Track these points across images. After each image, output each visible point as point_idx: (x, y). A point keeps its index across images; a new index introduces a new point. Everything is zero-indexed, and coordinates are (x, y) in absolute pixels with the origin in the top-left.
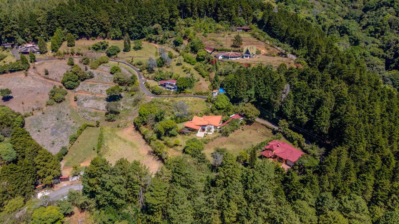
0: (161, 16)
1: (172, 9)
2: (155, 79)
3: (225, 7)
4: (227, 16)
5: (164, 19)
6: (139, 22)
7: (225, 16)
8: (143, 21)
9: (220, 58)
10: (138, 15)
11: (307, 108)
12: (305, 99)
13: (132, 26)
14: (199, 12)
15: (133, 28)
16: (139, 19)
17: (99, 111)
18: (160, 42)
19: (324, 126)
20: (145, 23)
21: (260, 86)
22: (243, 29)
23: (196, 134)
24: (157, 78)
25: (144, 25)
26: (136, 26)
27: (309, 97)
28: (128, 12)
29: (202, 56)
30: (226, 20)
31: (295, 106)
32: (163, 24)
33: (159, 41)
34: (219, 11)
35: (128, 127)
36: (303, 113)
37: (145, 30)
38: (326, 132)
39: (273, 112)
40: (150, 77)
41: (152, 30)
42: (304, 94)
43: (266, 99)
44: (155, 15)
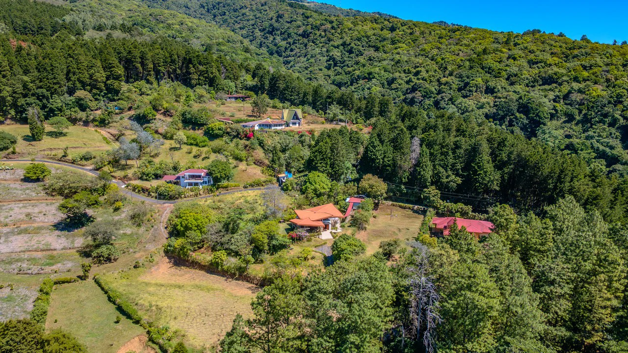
0: (88, 76)
1: (110, 64)
2: (145, 177)
3: (200, 63)
4: (206, 78)
5: (96, 80)
6: (41, 87)
7: (201, 78)
8: (51, 86)
9: (256, 128)
10: (36, 73)
11: (453, 165)
12: (447, 152)
13: (25, 96)
14: (157, 72)
15: (27, 99)
16: (41, 82)
17: (55, 252)
18: (97, 123)
19: (492, 181)
20: (56, 89)
21: (374, 147)
22: (236, 98)
23: (320, 236)
24: (148, 175)
25: (52, 94)
26: (33, 95)
27: (452, 149)
28: (11, 68)
29: (219, 129)
30: (205, 84)
31: (434, 166)
32: (94, 91)
33: (94, 120)
34: (192, 70)
35: (157, 263)
36: (450, 173)
37: (57, 102)
38: (498, 189)
39: (401, 182)
40: (130, 175)
41: (70, 103)
42: (443, 147)
43: (389, 166)
44: (74, 74)
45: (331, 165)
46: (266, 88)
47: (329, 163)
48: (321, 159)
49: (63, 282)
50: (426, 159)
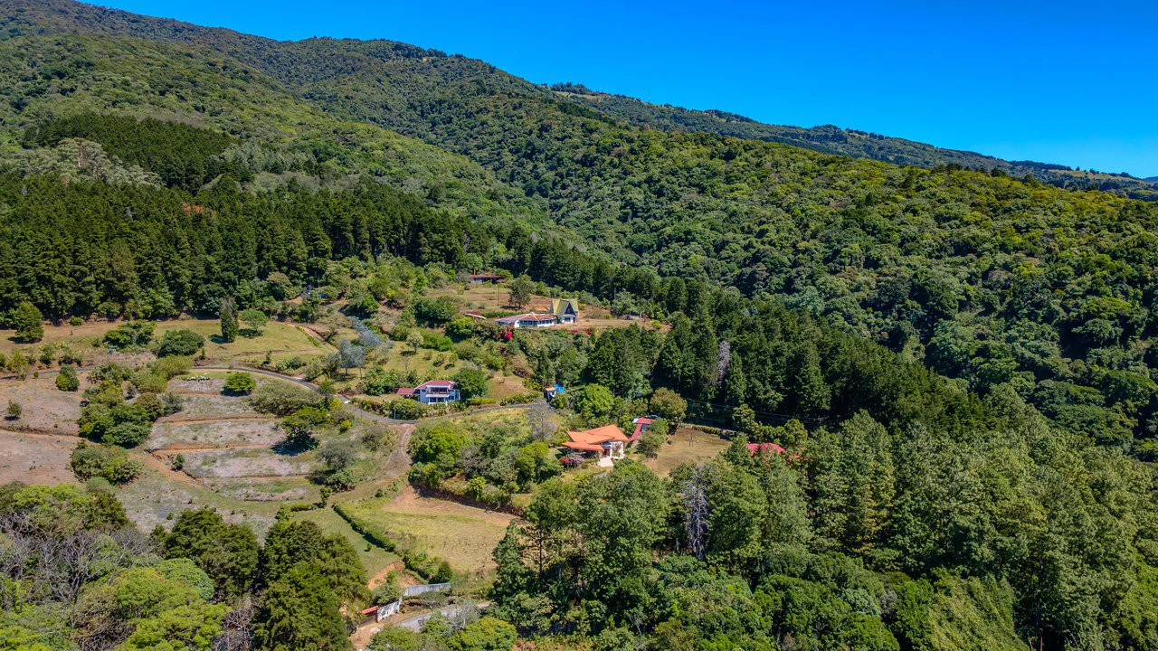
0: (285, 253)
1: (314, 235)
2: (372, 390)
3: (434, 231)
4: (442, 251)
5: (296, 258)
6: (227, 270)
7: (436, 251)
8: (240, 267)
9: (517, 325)
10: (222, 252)
11: (773, 377)
12: (765, 361)
13: (207, 281)
14: (374, 243)
15: (209, 285)
16: (227, 262)
17: (281, 478)
18: (296, 317)
19: (821, 398)
20: (245, 272)
21: (671, 353)
22: (484, 280)
23: (598, 463)
24: (376, 388)
25: (240, 278)
26: (217, 280)
27: (771, 357)
28: (191, 244)
29: (467, 327)
30: (441, 260)
31: (748, 378)
32: (293, 272)
33: (292, 313)
34: (423, 240)
36: (769, 387)
37: (245, 288)
38: (827, 408)
39: (706, 400)
40: (353, 388)
41: (261, 289)
42: (760, 354)
43: (690, 377)
44: (268, 250)
45: (615, 375)
46: (528, 264)
47: (612, 373)
48: (602, 369)
49: (301, 509)
50: (738, 370)
